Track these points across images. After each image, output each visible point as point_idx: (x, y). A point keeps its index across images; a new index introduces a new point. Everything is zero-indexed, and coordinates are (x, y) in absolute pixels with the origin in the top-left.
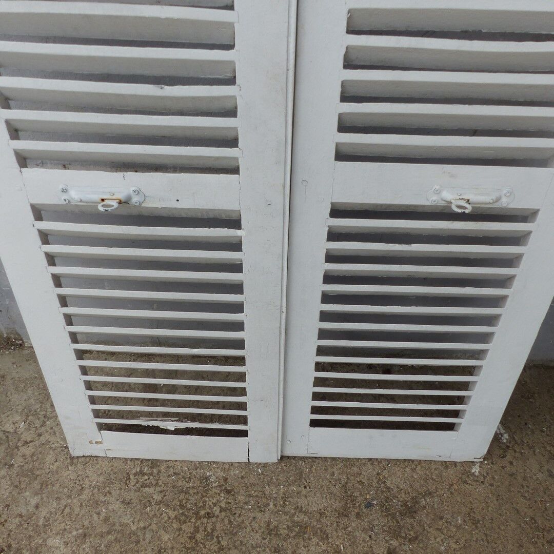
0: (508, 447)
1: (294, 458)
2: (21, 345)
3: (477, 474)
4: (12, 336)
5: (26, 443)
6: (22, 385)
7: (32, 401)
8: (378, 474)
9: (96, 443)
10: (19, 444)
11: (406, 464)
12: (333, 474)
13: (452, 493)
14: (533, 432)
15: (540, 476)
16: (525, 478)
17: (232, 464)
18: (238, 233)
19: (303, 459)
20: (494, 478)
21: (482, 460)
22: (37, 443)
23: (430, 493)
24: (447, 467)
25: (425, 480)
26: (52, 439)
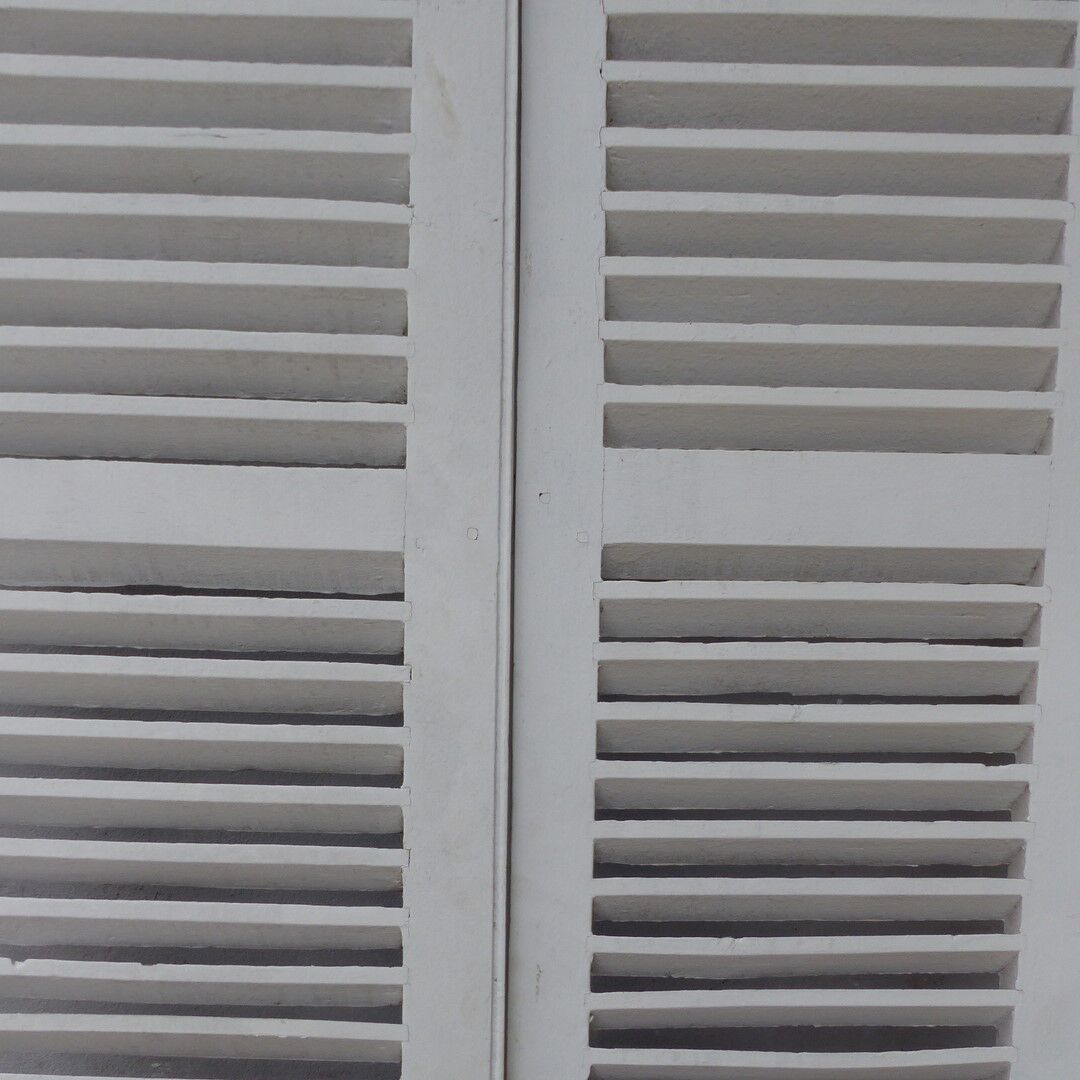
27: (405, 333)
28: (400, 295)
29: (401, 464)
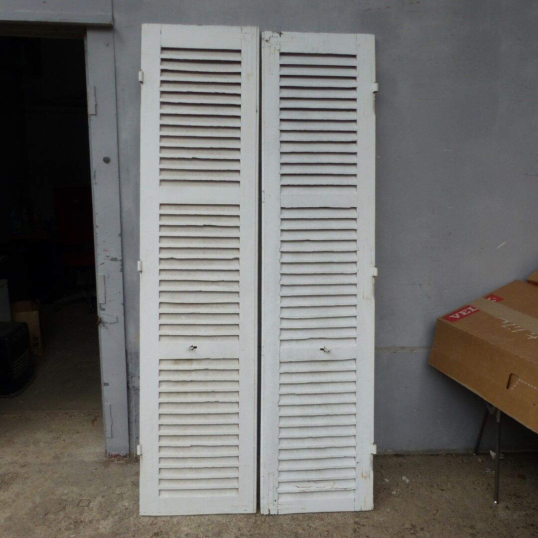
0: (409, 484)
14: (421, 478)
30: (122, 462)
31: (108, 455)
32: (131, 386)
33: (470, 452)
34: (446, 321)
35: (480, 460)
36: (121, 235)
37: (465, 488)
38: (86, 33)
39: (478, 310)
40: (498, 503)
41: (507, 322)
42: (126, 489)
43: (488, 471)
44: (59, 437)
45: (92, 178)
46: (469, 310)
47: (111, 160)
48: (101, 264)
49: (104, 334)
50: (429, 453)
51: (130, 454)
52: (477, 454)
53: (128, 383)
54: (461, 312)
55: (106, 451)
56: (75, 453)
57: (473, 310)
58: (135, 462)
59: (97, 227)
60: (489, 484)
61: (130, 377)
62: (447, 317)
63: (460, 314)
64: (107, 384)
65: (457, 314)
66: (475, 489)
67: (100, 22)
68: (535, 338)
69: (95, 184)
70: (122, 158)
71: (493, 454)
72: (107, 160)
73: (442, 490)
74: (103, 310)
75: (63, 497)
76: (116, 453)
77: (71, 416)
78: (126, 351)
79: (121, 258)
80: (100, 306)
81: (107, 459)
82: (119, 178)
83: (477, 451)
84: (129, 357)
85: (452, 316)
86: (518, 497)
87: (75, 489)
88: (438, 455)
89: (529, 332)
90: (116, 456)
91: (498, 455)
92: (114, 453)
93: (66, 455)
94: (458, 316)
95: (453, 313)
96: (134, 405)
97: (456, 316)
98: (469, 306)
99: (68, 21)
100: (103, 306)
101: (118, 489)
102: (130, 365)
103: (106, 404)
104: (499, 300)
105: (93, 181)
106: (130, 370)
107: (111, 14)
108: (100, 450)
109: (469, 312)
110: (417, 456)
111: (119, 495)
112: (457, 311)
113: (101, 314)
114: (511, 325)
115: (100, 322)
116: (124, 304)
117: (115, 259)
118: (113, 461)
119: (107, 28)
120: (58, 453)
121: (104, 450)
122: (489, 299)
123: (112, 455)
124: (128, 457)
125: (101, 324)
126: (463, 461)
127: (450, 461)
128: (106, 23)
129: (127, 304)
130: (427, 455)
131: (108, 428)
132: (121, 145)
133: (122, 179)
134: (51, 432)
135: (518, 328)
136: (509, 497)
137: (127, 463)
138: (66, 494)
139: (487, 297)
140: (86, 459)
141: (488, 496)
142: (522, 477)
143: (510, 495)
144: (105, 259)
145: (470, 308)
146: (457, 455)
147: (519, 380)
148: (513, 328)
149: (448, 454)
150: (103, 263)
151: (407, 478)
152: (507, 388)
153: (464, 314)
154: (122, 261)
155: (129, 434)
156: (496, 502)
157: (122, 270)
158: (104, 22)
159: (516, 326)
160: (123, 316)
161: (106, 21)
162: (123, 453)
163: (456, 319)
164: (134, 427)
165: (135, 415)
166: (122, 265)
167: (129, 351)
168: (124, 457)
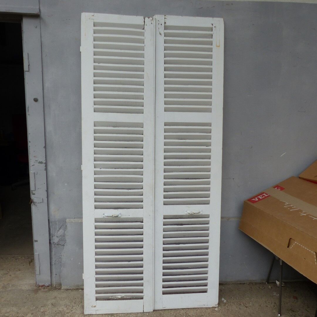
0: (226, 303)
1: (158, 310)
2: (60, 289)
3: (217, 310)
4: (57, 286)
5: (67, 313)
6: (63, 299)
7: (67, 303)
8: (186, 312)
9: (94, 307)
10: (65, 313)
11: (194, 309)
12: (171, 313)
13: (209, 315)
14: (234, 299)
15: (237, 309)
16: (232, 310)
17: (138, 313)
18: (142, 224)
19: (161, 310)
20: (222, 311)
21: (218, 306)
22: (71, 313)
23: (203, 316)
24: (207, 309)
25: (201, 313)
26: (76, 311)
27: (143, 99)
28: (143, 95)
29: (143, 113)
30: (46, 290)
31: (37, 285)
32: (52, 242)
33: (264, 282)
34: (249, 203)
35: (270, 287)
36: (45, 147)
37: (260, 306)
38: (22, 19)
39: (269, 196)
40: (281, 316)
41: (287, 203)
42: (48, 309)
43: (275, 294)
44: (8, 273)
45: (26, 111)
46: (264, 196)
47: (39, 100)
48: (32, 166)
49: (34, 209)
50: (238, 283)
51: (51, 285)
52: (268, 283)
53: (50, 240)
54: (259, 197)
55: (36, 282)
56: (16, 284)
57: (266, 196)
58: (54, 290)
59: (30, 142)
60: (275, 303)
61: (51, 236)
62: (250, 200)
63: (258, 198)
64: (36, 241)
65: (256, 198)
66: (267, 306)
67: (31, 13)
68: (305, 215)
69: (29, 115)
70: (45, 99)
71: (278, 283)
72: (36, 100)
73: (246, 307)
74: (34, 194)
75: (6, 315)
76: (43, 284)
77: (16, 259)
78: (49, 220)
79: (45, 162)
80: (32, 192)
81: (37, 288)
82: (44, 111)
83: (268, 281)
84: (51, 224)
85: (254, 199)
86: (293, 311)
87: (15, 309)
88: (244, 284)
89: (301, 211)
90: (42, 286)
91: (281, 284)
92: (41, 284)
93: (11, 285)
94: (257, 200)
95: (254, 197)
96: (54, 254)
97: (256, 199)
98: (264, 193)
99: (11, 11)
100: (34, 192)
101: (42, 308)
102: (51, 229)
103: (36, 254)
104: (282, 189)
105: (27, 113)
106: (51, 232)
107: (38, 7)
108: (32, 282)
109: (264, 197)
110: (231, 284)
111: (42, 312)
112: (256, 196)
113: (33, 197)
114: (290, 206)
115: (32, 202)
116: (47, 191)
117: (41, 163)
118: (40, 289)
119: (36, 16)
120: (6, 284)
121: (35, 282)
122: (276, 188)
123: (40, 286)
124: (50, 286)
125: (32, 204)
126: (259, 288)
127: (251, 288)
128: (35, 13)
129: (49, 191)
130: (237, 284)
131: (37, 268)
132: (45, 91)
133: (46, 112)
134: (3, 270)
135: (294, 208)
136: (288, 311)
137: (49, 290)
138: (8, 313)
139: (275, 187)
140: (23, 288)
141: (274, 311)
142: (296, 298)
143: (288, 310)
144: (35, 162)
145: (264, 194)
146: (256, 283)
147: (296, 242)
148: (291, 208)
149: (251, 283)
150: (34, 165)
151: (225, 299)
152: (288, 247)
153: (261, 198)
154: (46, 163)
155: (51, 272)
156: (279, 315)
157: (46, 169)
158: (33, 13)
159: (293, 207)
160: (47, 198)
161: (35, 11)
162: (47, 284)
163: (256, 201)
164: (54, 268)
165: (54, 260)
166: (46, 166)
167: (51, 220)
168: (48, 286)
